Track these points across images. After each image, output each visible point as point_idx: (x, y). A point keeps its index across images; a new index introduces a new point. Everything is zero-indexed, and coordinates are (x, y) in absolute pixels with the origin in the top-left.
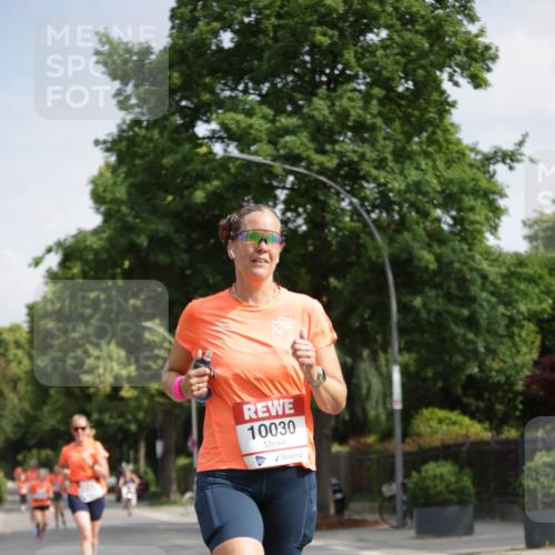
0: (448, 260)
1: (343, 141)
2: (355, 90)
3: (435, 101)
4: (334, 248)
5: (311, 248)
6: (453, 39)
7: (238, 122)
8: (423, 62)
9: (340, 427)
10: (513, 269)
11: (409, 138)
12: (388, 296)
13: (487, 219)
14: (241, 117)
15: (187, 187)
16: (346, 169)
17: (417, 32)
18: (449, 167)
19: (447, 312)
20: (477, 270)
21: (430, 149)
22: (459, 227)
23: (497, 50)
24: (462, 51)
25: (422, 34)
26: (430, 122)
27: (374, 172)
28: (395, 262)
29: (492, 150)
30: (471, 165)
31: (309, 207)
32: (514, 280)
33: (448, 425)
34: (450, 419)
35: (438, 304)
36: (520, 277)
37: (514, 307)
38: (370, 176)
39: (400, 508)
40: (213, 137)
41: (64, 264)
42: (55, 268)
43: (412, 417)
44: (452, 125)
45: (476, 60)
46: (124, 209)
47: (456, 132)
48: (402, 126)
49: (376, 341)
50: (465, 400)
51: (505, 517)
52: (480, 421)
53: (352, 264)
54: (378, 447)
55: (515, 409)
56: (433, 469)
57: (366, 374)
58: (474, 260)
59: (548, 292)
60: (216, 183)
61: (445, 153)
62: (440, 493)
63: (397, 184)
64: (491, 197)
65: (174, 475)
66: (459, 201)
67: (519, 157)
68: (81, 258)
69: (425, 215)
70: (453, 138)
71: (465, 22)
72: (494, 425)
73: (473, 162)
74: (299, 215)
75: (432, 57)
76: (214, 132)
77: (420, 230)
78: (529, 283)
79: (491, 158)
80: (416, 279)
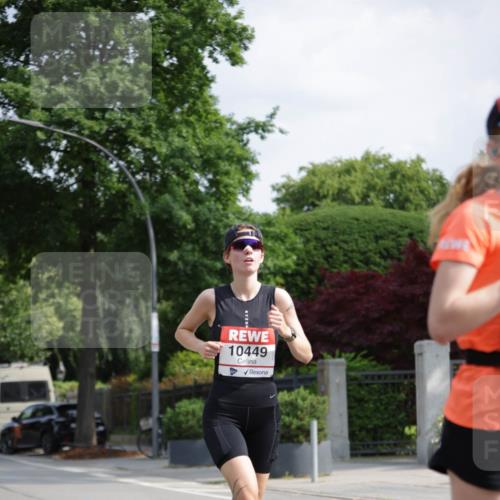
0: (204, 218)
1: (112, 110)
3: (196, 76)
4: (102, 205)
5: (81, 205)
6: (214, 21)
7: (16, 90)
8: (187, 40)
9: (103, 367)
10: (262, 228)
11: (172, 108)
13: (240, 182)
14: (19, 86)
16: (114, 134)
17: (182, 13)
18: (208, 135)
19: (206, 266)
21: (192, 118)
22: (214, 189)
23: (253, 31)
24: (223, 30)
25: (187, 16)
26: (191, 94)
27: (140, 139)
28: (156, 220)
29: (247, 121)
30: (227, 134)
31: (80, 167)
33: (200, 366)
34: (202, 361)
35: (196, 257)
36: (267, 235)
38: (137, 141)
39: (155, 441)
43: (168, 359)
44: (211, 97)
45: (234, 40)
47: (215, 104)
48: (166, 97)
53: (117, 220)
54: (138, 385)
56: (185, 405)
58: (228, 218)
59: (293, 250)
61: (204, 122)
62: (191, 427)
63: (164, 150)
64: (244, 163)
66: (216, 166)
67: (270, 128)
69: (186, 177)
70: (211, 109)
71: (225, 5)
73: (229, 131)
74: (71, 175)
75: (195, 36)
77: (180, 191)
78: (276, 241)
79: (245, 129)
80: (176, 235)
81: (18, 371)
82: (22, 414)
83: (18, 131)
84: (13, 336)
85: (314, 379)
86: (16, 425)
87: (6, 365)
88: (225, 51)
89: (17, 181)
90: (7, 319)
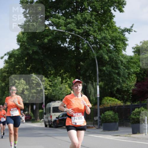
0: (112, 57)
1: (85, 26)
2: (88, 12)
3: (109, 15)
4: (82, 54)
5: (76, 54)
7: (56, 21)
8: (106, 5)
10: (129, 60)
11: (102, 25)
12: (96, 67)
13: (123, 47)
14: (57, 19)
15: (43, 38)
16: (85, 33)
18: (113, 33)
19: (113, 72)
20: (120, 60)
21: (108, 28)
22: (115, 49)
23: (126, 2)
24: (117, 2)
26: (108, 21)
27: (93, 34)
28: (98, 58)
29: (124, 29)
30: (119, 33)
31: (75, 43)
32: (130, 63)
33: (112, 101)
34: (112, 100)
35: (110, 69)
36: (131, 62)
37: (130, 70)
39: (99, 123)
40: (50, 25)
41: (9, 58)
42: (7, 59)
43: (102, 99)
44: (114, 22)
45: (120, 5)
46: (26, 44)
48: (100, 22)
49: (93, 79)
50: (116, 95)
51: (127, 126)
52: (120, 100)
53: (87, 58)
55: (130, 97)
56: (107, 113)
57: (90, 87)
58: (119, 57)
59: (139, 66)
60: (50, 37)
61: (112, 29)
62: (109, 119)
63: (99, 37)
64: (124, 41)
65: (38, 115)
66: (115, 42)
67: (131, 30)
68: (14, 57)
69: (107, 45)
70: (114, 25)
72: (124, 102)
74: (72, 46)
75: (108, 4)
76: (50, 23)
77: (105, 49)
78: (134, 64)
79: (124, 31)
80: (104, 63)
81: (58, 103)
82: (59, 116)
83: (57, 33)
84: (56, 93)
85: (146, 104)
86: (57, 119)
87: (54, 102)
88: (118, 8)
89: (58, 47)
90: (54, 88)
